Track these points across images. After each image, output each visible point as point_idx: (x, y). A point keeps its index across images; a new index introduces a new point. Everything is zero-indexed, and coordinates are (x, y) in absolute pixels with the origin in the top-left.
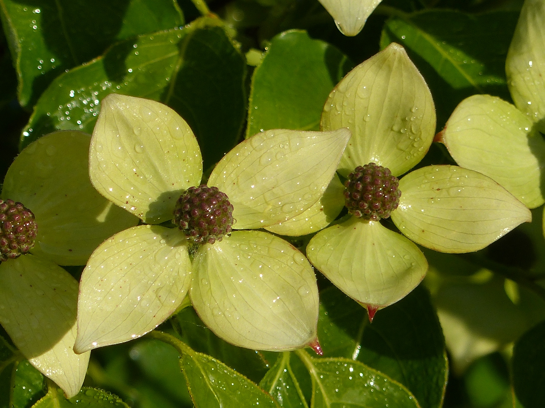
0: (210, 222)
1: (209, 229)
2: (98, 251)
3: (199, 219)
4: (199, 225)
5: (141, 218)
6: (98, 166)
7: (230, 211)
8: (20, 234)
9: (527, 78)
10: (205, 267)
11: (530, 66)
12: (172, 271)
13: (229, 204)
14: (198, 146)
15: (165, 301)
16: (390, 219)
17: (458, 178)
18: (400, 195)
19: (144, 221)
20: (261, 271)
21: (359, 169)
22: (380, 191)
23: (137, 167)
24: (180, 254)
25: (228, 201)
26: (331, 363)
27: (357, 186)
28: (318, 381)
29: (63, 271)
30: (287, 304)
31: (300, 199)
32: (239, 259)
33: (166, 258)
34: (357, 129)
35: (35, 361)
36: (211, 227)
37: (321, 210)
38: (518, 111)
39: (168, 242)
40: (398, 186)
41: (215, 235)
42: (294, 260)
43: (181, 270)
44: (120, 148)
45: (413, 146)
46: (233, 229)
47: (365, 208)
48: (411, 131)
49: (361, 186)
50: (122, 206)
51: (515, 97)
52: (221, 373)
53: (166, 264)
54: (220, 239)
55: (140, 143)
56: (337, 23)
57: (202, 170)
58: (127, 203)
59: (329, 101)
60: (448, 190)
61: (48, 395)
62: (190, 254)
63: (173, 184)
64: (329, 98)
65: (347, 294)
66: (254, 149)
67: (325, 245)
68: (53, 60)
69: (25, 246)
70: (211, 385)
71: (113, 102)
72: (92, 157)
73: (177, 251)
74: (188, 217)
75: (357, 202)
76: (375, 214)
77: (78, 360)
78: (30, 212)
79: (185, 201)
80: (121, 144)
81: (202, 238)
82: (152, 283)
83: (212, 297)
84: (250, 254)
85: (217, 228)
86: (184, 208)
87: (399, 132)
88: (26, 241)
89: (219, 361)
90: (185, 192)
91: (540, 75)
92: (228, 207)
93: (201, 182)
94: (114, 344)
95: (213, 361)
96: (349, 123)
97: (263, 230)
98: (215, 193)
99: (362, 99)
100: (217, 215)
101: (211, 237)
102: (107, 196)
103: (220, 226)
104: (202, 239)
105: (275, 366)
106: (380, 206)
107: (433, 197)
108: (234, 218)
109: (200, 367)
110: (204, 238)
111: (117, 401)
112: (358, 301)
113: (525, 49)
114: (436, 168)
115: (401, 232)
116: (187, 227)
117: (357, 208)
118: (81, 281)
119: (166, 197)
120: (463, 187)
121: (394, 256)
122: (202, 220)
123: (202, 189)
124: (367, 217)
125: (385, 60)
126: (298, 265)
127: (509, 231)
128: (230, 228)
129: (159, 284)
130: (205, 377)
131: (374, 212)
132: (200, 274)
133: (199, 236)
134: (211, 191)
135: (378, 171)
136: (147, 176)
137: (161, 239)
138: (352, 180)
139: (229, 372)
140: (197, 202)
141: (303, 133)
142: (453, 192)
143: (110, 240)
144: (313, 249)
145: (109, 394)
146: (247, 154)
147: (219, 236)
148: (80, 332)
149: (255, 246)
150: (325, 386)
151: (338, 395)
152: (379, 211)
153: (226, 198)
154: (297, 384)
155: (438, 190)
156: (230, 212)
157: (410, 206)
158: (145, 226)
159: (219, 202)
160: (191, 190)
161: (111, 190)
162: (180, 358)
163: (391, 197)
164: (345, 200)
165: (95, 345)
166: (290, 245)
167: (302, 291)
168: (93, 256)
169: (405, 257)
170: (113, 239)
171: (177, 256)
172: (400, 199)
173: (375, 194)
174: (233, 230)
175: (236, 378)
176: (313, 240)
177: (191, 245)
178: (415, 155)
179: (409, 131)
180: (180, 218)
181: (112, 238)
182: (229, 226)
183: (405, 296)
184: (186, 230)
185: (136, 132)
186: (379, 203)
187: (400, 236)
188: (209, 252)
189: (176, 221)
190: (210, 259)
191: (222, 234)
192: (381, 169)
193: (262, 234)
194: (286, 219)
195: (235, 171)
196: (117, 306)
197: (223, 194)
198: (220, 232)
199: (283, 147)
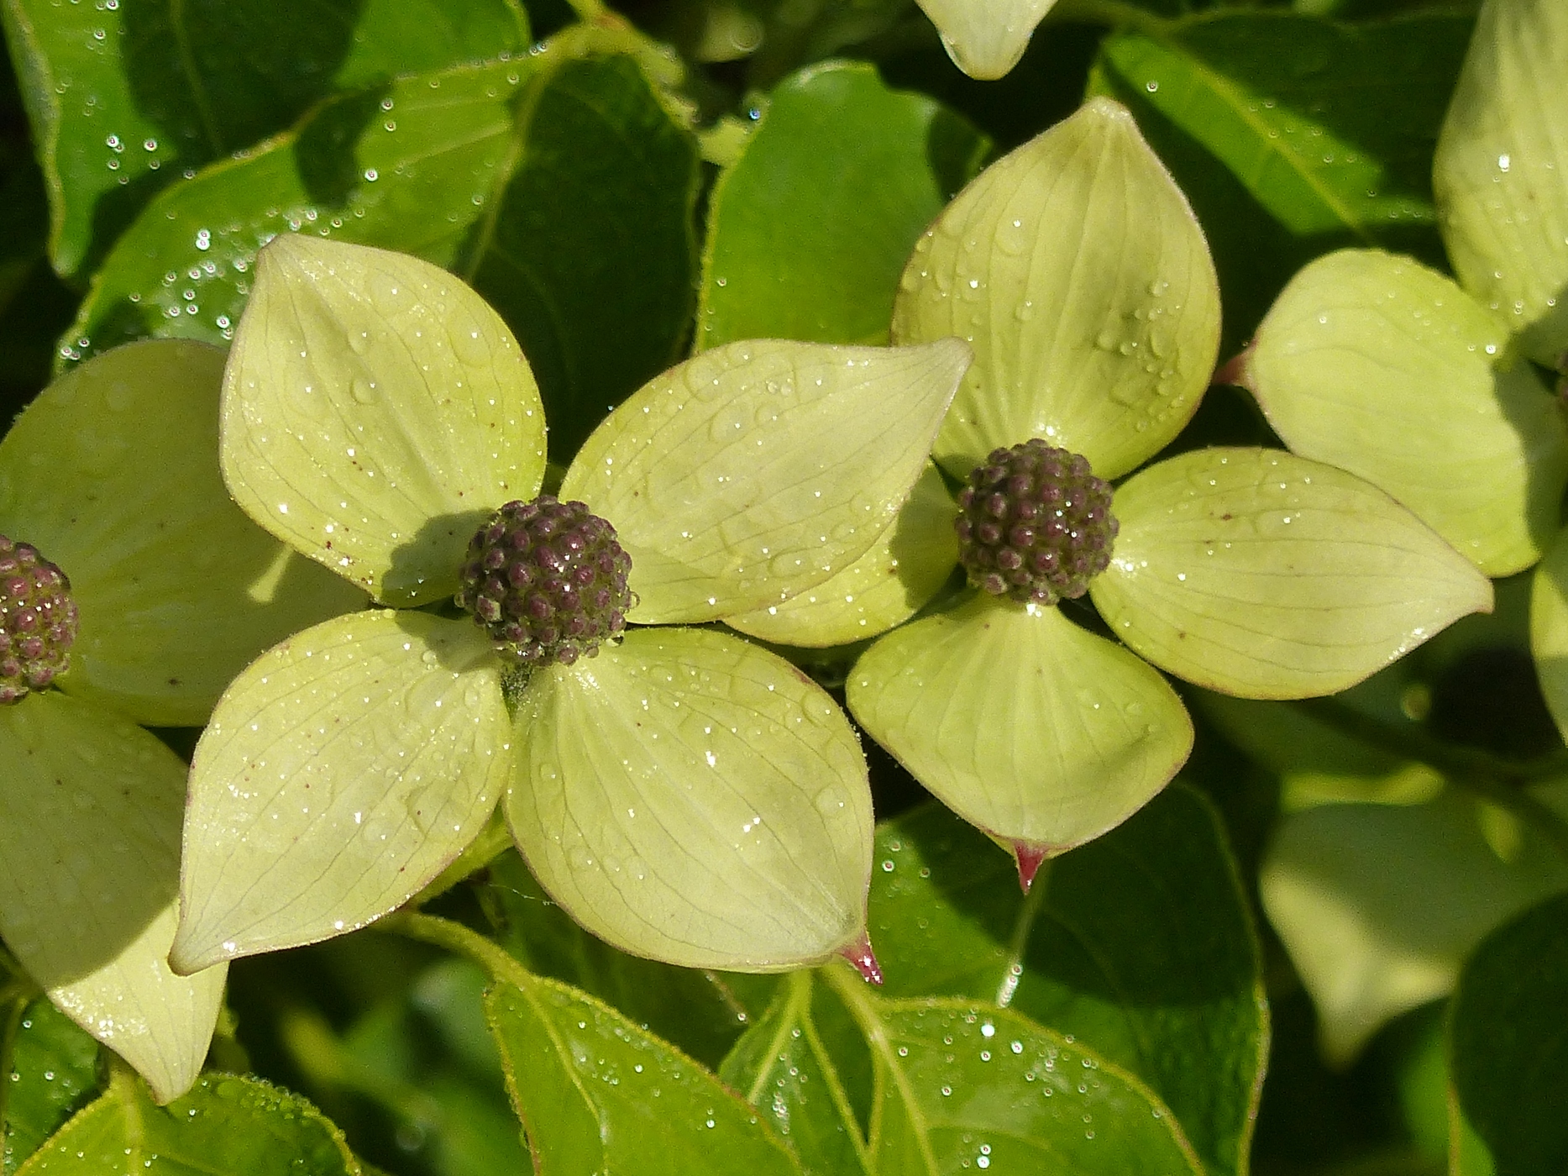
0: (562, 602)
1: (558, 621)
2: (242, 681)
3: (531, 593)
4: (532, 609)
5: (369, 590)
6: (246, 439)
7: (619, 572)
8: (24, 633)
9: (1494, 205)
10: (548, 731)
11: (1503, 171)
12: (455, 743)
13: (617, 550)
14: (535, 387)
15: (433, 824)
16: (1087, 598)
17: (1283, 486)
18: (1116, 532)
19: (377, 599)
20: (711, 743)
21: (998, 456)
22: (1058, 520)
23: (358, 443)
24: (478, 694)
25: (613, 542)
26: (930, 1011)
27: (993, 505)
28: (894, 1066)
29: (150, 740)
30: (782, 838)
31: (823, 539)
32: (646, 708)
33: (438, 704)
34: (996, 343)
35: (66, 997)
36: (565, 617)
37: (892, 571)
38: (1464, 297)
39: (444, 659)
40: (1109, 505)
41: (577, 638)
42: (805, 713)
43: (480, 740)
44: (309, 390)
45: (1155, 392)
46: (628, 623)
47: (1015, 567)
48: (1150, 350)
49: (1003, 505)
50: (314, 556)
51: (1460, 257)
52: (606, 1036)
53: (439, 721)
54: (593, 651)
55: (367, 378)
56: (948, 41)
57: (546, 454)
58: (329, 545)
59: (915, 260)
60: (1254, 518)
61: (108, 1094)
62: (506, 691)
63: (461, 494)
64: (915, 255)
65: (957, 812)
66: (694, 396)
67: (901, 674)
68: (150, 146)
69: (38, 669)
70: (575, 1070)
71: (291, 257)
72: (228, 415)
73: (470, 684)
74: (500, 586)
75: (992, 550)
76: (1042, 585)
77: (192, 993)
78: (57, 571)
79: (493, 541)
80: (311, 376)
81: (540, 648)
82: (397, 773)
83: (568, 819)
84: (679, 694)
85: (581, 618)
86: (488, 561)
87: (1116, 352)
88: (42, 653)
89: (599, 1003)
90: (493, 517)
91: (1531, 197)
92: (616, 560)
93: (542, 488)
94: (285, 948)
95: (583, 1003)
96: (972, 324)
97: (717, 625)
98: (578, 520)
99: (1009, 256)
100: (582, 581)
101: (566, 644)
102: (272, 526)
103: (590, 614)
104: (540, 650)
105: (766, 1018)
106: (1056, 564)
107: (1209, 539)
108: (631, 590)
109: (546, 1019)
110: (546, 648)
111: (305, 1113)
112: (990, 831)
113: (1488, 120)
114: (1222, 457)
115: (1117, 638)
116: (497, 615)
117: (993, 568)
118: (194, 767)
119: (442, 529)
120: (1296, 510)
121: (1097, 706)
122: (540, 595)
123: (540, 507)
124: (1019, 594)
125: (1073, 145)
126: (816, 726)
127: (1425, 637)
128: (620, 621)
129: (418, 778)
130: (559, 1047)
131: (1041, 580)
132: (535, 751)
133: (532, 641)
134: (568, 515)
135: (1054, 462)
136: (387, 469)
137: (425, 648)
138: (979, 488)
139: (629, 1032)
140: (526, 544)
141: (834, 351)
142: (1267, 523)
143: (277, 652)
144: (865, 684)
145: (282, 1092)
146: (672, 408)
147: (588, 642)
148: (188, 914)
149: (693, 673)
150: (914, 1079)
151: (950, 1104)
152: (1054, 578)
153: (610, 535)
154: (830, 1072)
155: (1227, 517)
156: (620, 576)
157: (1144, 564)
158: (379, 611)
159: (587, 543)
160: (510, 510)
161: (283, 508)
162: (488, 992)
163: (1089, 536)
164: (961, 544)
165: (234, 949)
166: (794, 670)
167: (826, 802)
168: (229, 696)
169: (1129, 708)
170: (288, 648)
171: (470, 699)
172: (1117, 541)
173: (1044, 530)
174: (630, 626)
175: (649, 1052)
176: (865, 658)
177: (511, 667)
178: (1162, 417)
179: (1143, 348)
180: (478, 589)
181: (284, 644)
182: (617, 613)
183: (1126, 818)
184: (493, 623)
185: (355, 344)
186: (1056, 552)
187: (1116, 648)
188: (561, 688)
189: (465, 599)
190: (564, 707)
191: (597, 635)
192: (1061, 456)
193: (713, 637)
194: (783, 596)
195: (639, 457)
196: (296, 839)
197: (600, 521)
198: (593, 631)
199: (778, 391)
